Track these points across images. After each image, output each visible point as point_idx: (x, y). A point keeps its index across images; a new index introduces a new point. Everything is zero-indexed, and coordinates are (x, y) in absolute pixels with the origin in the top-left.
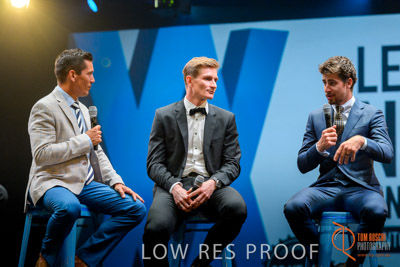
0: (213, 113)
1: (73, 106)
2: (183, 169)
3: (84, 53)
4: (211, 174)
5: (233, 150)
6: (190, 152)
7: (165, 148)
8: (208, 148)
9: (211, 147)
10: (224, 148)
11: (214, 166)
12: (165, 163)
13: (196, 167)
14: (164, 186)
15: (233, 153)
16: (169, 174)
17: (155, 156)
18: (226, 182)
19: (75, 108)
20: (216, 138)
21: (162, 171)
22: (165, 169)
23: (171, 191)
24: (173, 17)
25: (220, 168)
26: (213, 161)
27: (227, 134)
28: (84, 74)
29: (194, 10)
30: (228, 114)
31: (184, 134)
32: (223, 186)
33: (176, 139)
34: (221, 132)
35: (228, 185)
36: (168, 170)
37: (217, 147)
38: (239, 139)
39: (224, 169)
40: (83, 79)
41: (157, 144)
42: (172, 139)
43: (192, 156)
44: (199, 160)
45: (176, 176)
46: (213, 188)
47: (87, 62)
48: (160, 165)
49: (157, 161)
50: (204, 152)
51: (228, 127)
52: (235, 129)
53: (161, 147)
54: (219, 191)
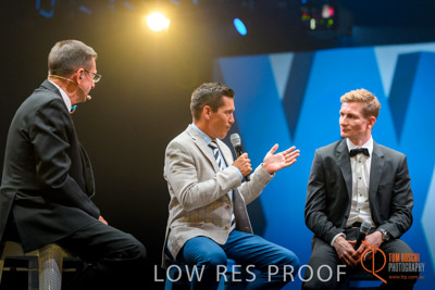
0: (380, 155)
1: (210, 146)
2: (347, 218)
3: (224, 88)
4: (377, 225)
5: (404, 198)
6: (354, 199)
7: (326, 194)
8: (374, 195)
9: (378, 194)
10: (394, 195)
11: (381, 216)
12: (325, 211)
13: (360, 216)
14: (324, 238)
15: (403, 201)
16: (330, 224)
17: (313, 203)
18: (395, 234)
19: (213, 148)
20: (384, 183)
21: (323, 220)
22: (325, 218)
23: (332, 243)
24: (332, 38)
25: (389, 217)
26: (380, 211)
27: (397, 179)
28: (221, 111)
29: (356, 31)
30: (397, 155)
31: (346, 179)
32: (392, 238)
33: (338, 184)
34: (390, 178)
35: (398, 237)
36: (328, 220)
37: (386, 194)
38: (412, 185)
39: (393, 219)
40: (219, 117)
41: (316, 189)
42: (334, 183)
43: (356, 204)
44: (364, 209)
45: (338, 226)
46: (380, 241)
47: (225, 98)
48: (320, 213)
49: (317, 208)
50: (370, 200)
51: (398, 171)
52: (407, 172)
53: (321, 193)
54: (388, 245)
